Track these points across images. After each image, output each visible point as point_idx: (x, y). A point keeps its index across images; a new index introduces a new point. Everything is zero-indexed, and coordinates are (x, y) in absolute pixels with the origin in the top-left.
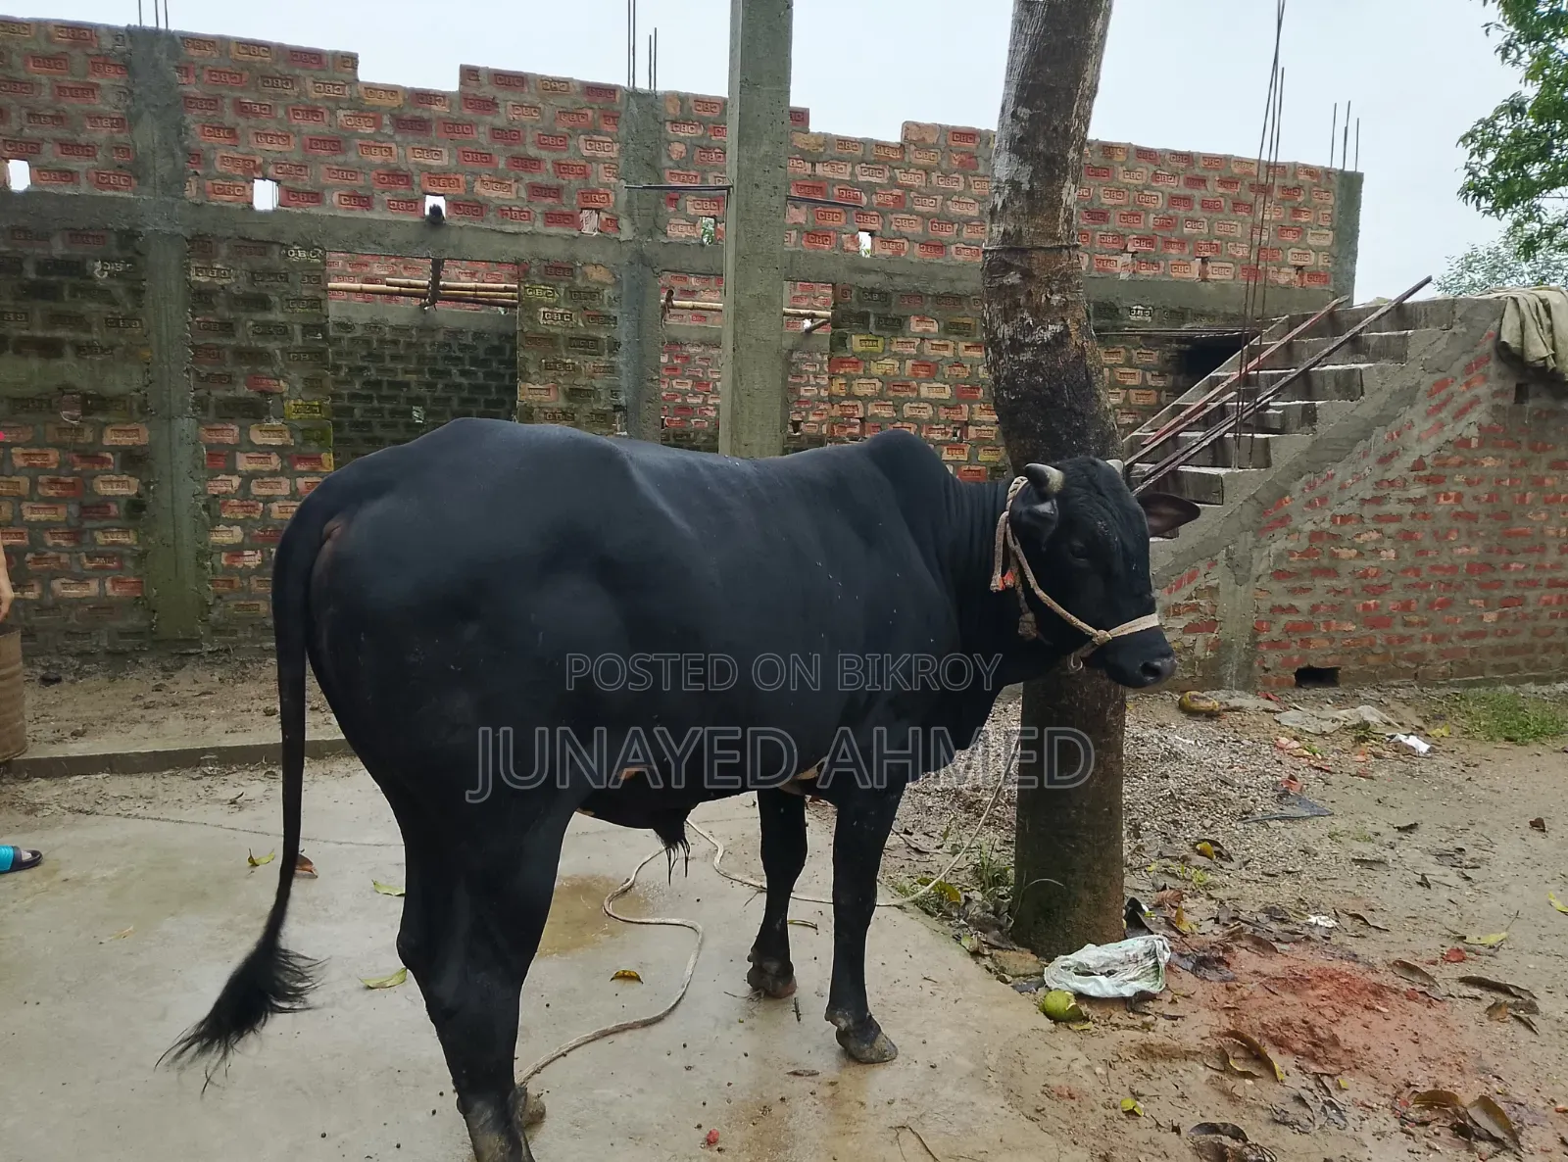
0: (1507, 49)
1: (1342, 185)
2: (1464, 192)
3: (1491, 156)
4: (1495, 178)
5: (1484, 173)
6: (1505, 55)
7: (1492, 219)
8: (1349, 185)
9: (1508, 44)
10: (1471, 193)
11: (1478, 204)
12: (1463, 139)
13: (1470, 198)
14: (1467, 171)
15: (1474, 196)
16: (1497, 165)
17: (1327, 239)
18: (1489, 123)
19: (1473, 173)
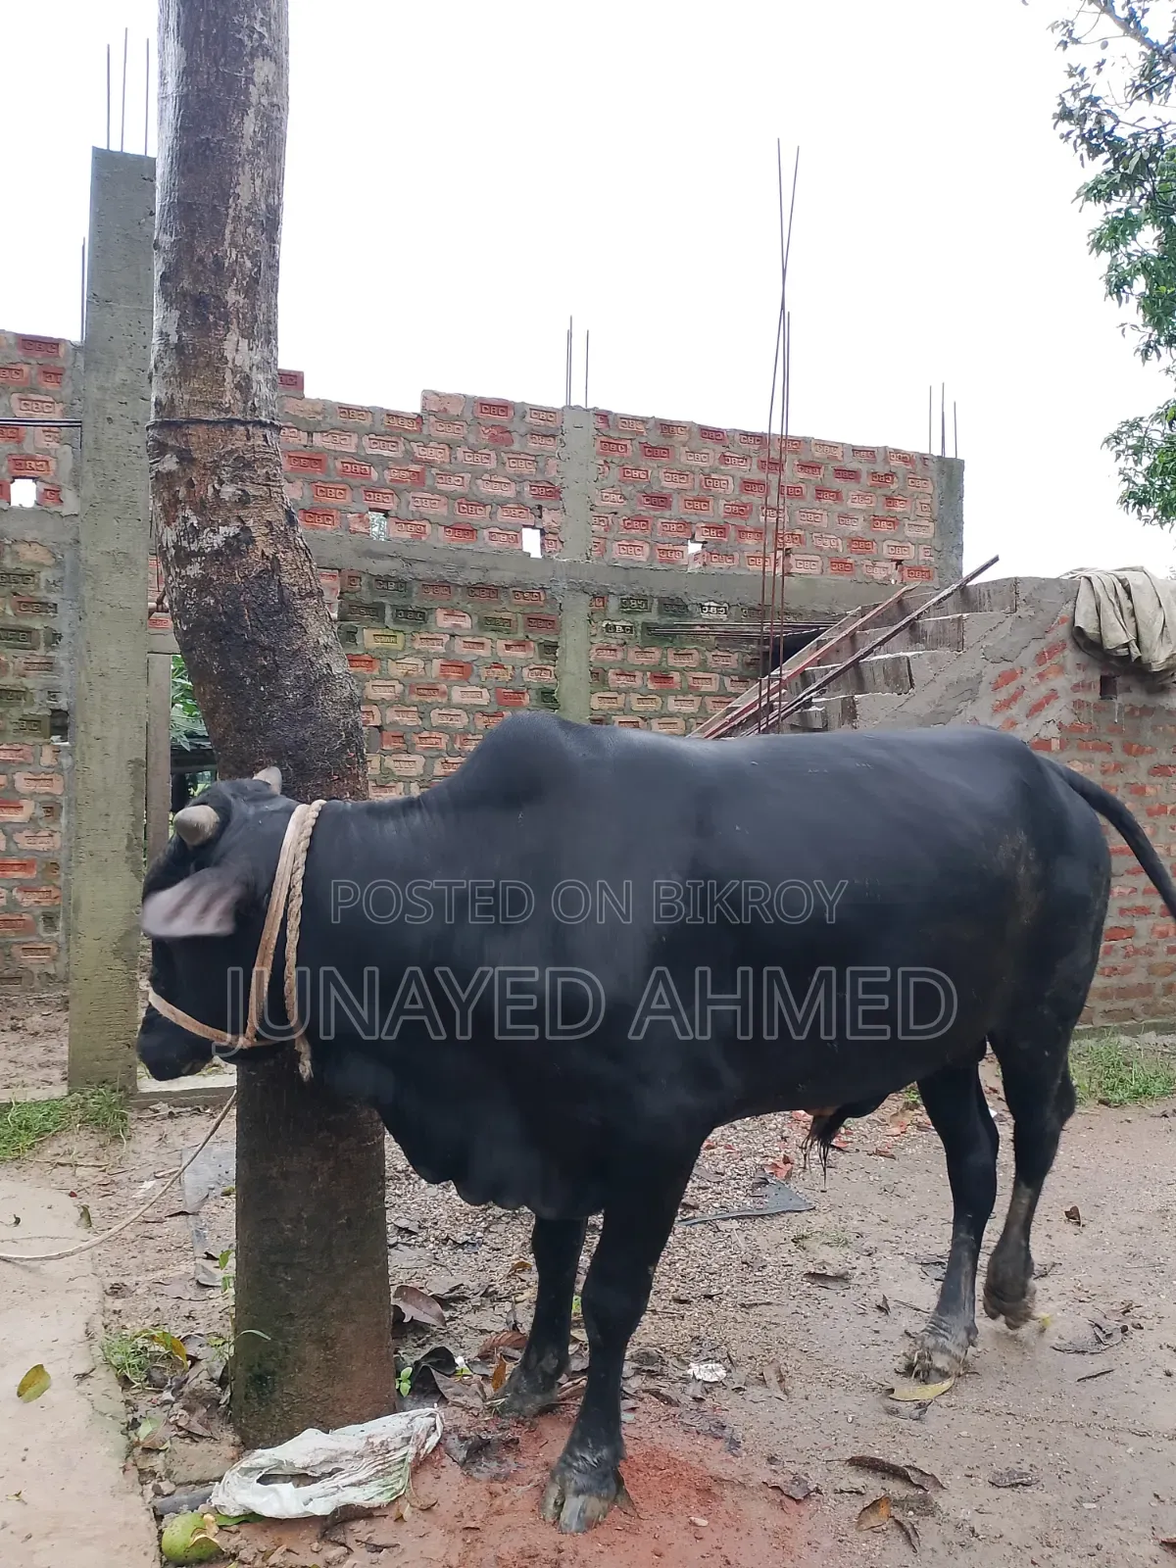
0: (1147, 351)
1: (942, 472)
2: (1123, 501)
3: (1146, 462)
4: (1152, 484)
5: (1140, 480)
6: (1145, 355)
7: (1155, 527)
8: (949, 473)
9: (1148, 345)
10: (1132, 501)
11: (1139, 512)
12: (1107, 441)
13: (1131, 506)
14: (1122, 476)
15: (1134, 505)
16: (1151, 472)
17: (929, 531)
18: (1135, 425)
19: (1128, 479)
